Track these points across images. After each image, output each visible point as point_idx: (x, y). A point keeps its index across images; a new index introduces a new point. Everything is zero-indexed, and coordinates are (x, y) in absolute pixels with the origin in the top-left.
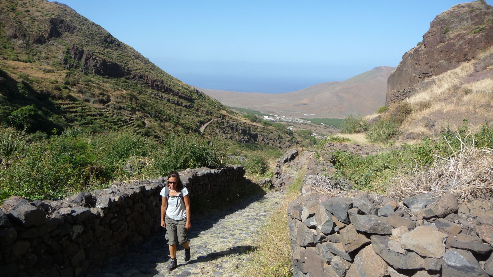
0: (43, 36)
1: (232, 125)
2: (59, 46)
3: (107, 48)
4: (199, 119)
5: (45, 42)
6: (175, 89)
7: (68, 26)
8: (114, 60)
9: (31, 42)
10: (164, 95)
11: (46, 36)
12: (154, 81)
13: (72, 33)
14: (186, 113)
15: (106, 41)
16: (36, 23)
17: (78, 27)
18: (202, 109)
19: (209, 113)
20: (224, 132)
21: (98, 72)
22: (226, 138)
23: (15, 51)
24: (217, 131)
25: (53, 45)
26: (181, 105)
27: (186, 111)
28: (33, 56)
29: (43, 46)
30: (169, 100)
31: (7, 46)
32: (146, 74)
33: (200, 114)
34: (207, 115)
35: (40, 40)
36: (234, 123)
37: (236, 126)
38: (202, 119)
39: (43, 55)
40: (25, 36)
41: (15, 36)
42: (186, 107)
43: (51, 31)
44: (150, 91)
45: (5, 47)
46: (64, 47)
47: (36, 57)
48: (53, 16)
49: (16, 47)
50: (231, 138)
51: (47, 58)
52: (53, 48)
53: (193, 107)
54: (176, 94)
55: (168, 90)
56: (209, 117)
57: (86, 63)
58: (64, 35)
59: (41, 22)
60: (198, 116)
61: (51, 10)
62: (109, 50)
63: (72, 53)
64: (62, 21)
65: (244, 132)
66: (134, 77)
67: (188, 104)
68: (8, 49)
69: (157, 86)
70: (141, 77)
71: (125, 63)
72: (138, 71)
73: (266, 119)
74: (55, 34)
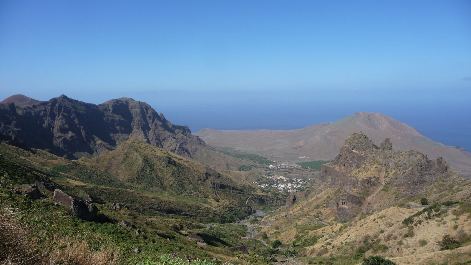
2: (209, 181)
9: (202, 181)
10: (236, 191)
11: (205, 178)
12: (232, 187)
13: (211, 176)
14: (242, 196)
15: (218, 176)
18: (246, 193)
19: (248, 195)
20: (253, 201)
21: (220, 188)
22: (254, 203)
24: (251, 201)
26: (240, 193)
27: (242, 195)
29: (205, 182)
30: (237, 193)
32: (230, 185)
33: (246, 195)
35: (204, 181)
37: (257, 197)
38: (247, 197)
41: (199, 180)
42: (242, 194)
44: (232, 190)
47: (205, 186)
48: (205, 172)
52: (207, 182)
53: (244, 193)
54: (238, 190)
55: (236, 189)
56: (248, 196)
58: (209, 177)
59: (203, 174)
60: (246, 197)
61: (204, 169)
62: (220, 179)
63: (213, 183)
64: (208, 173)
65: (260, 199)
66: (227, 187)
68: (199, 185)
69: (234, 188)
70: (229, 187)
71: (225, 183)
72: (228, 185)
73: (271, 167)
74: (207, 178)
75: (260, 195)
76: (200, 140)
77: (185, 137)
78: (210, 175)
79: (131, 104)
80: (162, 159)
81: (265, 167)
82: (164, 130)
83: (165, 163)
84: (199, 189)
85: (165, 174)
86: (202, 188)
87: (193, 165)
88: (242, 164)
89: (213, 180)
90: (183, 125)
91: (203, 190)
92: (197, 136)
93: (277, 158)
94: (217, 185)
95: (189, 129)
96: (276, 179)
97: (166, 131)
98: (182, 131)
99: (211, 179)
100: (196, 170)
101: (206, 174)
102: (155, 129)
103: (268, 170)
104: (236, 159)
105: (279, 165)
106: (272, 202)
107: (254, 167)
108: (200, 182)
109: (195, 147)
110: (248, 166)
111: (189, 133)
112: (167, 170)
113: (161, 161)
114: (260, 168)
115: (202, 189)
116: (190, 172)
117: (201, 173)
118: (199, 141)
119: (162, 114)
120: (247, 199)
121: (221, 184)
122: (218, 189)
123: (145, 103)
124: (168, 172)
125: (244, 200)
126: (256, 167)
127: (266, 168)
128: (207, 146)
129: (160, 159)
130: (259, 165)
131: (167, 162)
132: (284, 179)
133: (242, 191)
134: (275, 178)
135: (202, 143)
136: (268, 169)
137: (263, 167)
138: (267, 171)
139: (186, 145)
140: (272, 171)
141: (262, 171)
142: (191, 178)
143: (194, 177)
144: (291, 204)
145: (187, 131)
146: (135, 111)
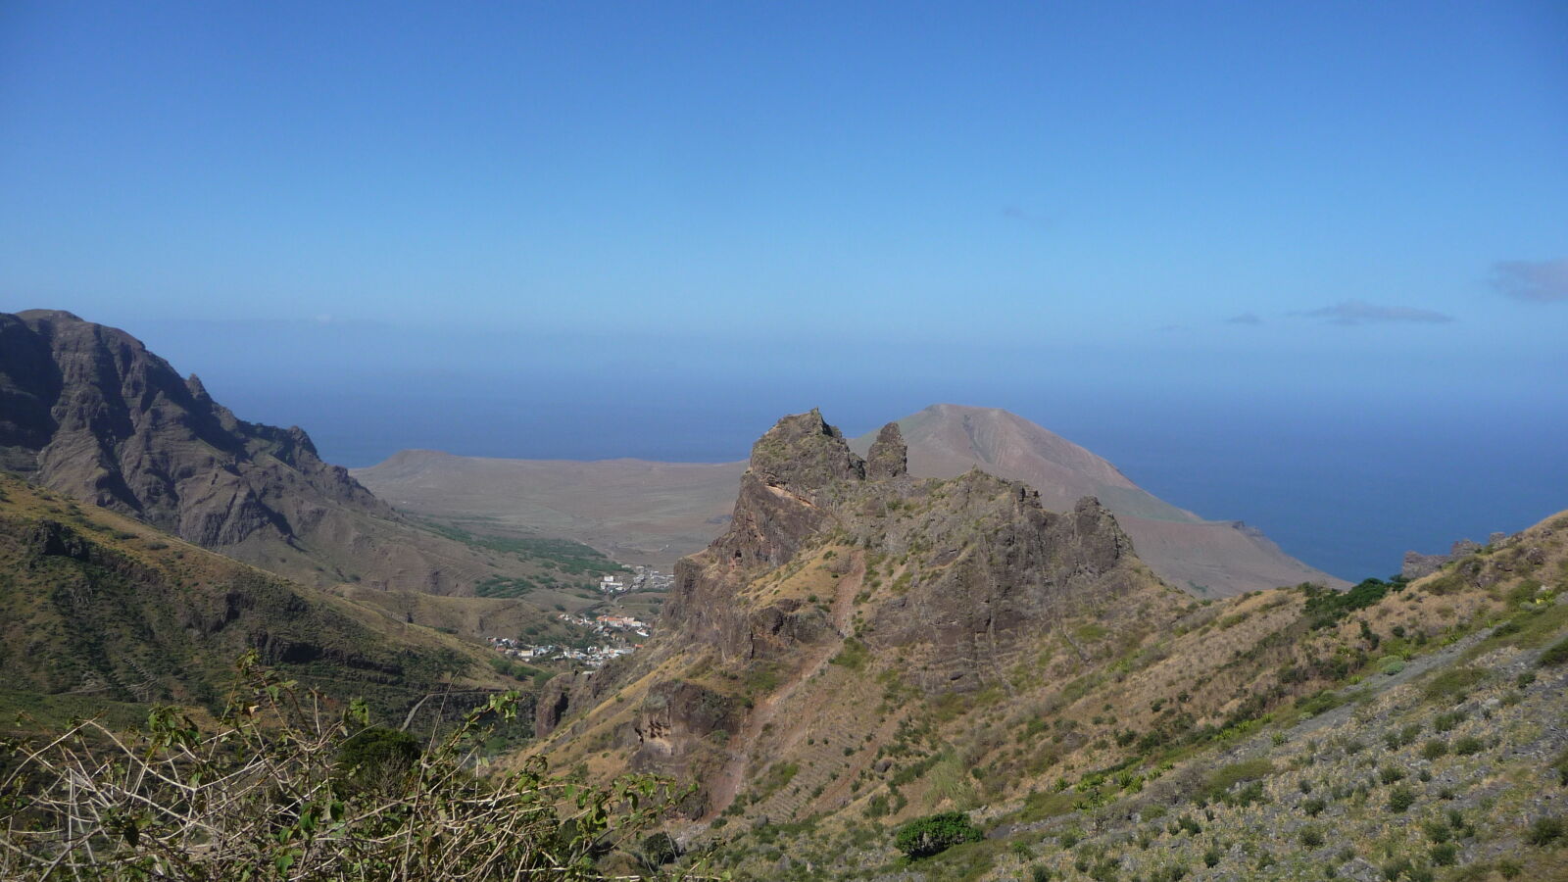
0: (220, 621)
1: (457, 697)
2: (240, 631)
3: (291, 620)
4: (409, 699)
5: (222, 627)
6: (378, 662)
7: (246, 601)
8: (303, 639)
9: (208, 630)
10: (364, 672)
11: (223, 619)
12: (350, 657)
13: (251, 609)
14: (389, 694)
15: (289, 609)
16: (210, 603)
17: (257, 598)
18: (414, 681)
19: (424, 686)
21: (286, 659)
22: (445, 721)
23: (193, 647)
24: (433, 712)
25: (231, 629)
26: (386, 682)
27: (391, 690)
28: (212, 648)
29: (221, 633)
30: (369, 679)
31: (184, 641)
32: (341, 647)
33: (410, 690)
34: (421, 689)
35: (218, 627)
36: (459, 694)
37: (463, 700)
38: (413, 699)
39: (224, 646)
40: (200, 623)
41: (190, 626)
42: (392, 684)
43: (229, 613)
44: (345, 670)
45: (182, 644)
46: (245, 632)
47: (215, 651)
48: (229, 591)
49: (193, 641)
50: (453, 719)
51: (228, 650)
52: (232, 634)
53: (402, 681)
54: (378, 668)
55: (368, 666)
56: (422, 693)
57: (271, 651)
58: (242, 613)
59: (216, 600)
60: (408, 695)
61: (223, 578)
62: (295, 623)
63: (256, 638)
64: (239, 596)
66: (327, 655)
67: (396, 678)
68: (186, 646)
69: (354, 661)
70: (335, 653)
71: (315, 638)
72: (330, 646)
73: (607, 586)
74: (233, 615)
75: (479, 690)
76: (348, 483)
77: (286, 469)
78: (250, 604)
79: (61, 334)
80: (19, 533)
81: (583, 584)
82: (192, 438)
83: (31, 550)
84: (184, 666)
85: (21, 595)
86: (197, 660)
87: (179, 562)
88: (497, 571)
89: (258, 623)
90: (284, 424)
91: (201, 669)
92: (337, 469)
93: (642, 553)
94: (273, 645)
95: (308, 439)
96: (607, 626)
97: (200, 441)
98: (276, 447)
99: (250, 619)
100: (186, 582)
101: (232, 599)
102: (153, 434)
103: (591, 596)
104: (475, 555)
105: (638, 579)
106: (530, 716)
107: (539, 585)
108: (196, 632)
109: (314, 507)
110: (519, 580)
111: (306, 454)
112: (32, 581)
113: (12, 539)
114: (565, 586)
115: (197, 666)
116: (156, 590)
117: (206, 597)
118: (344, 485)
119: (195, 380)
120: (412, 704)
121: (292, 644)
122: (276, 666)
123: (119, 332)
124: (38, 588)
125: (398, 711)
126: (549, 584)
127: (589, 587)
128: (375, 504)
129: (10, 534)
130: (560, 577)
131: (40, 545)
132: (637, 628)
133: (397, 671)
134: (603, 623)
135: (358, 492)
136: (592, 594)
137: (577, 585)
138: (587, 597)
139: (278, 496)
140: (607, 599)
141: (571, 598)
142: (153, 616)
143: (167, 615)
144: (544, 726)
145: (297, 449)
146: (73, 362)
